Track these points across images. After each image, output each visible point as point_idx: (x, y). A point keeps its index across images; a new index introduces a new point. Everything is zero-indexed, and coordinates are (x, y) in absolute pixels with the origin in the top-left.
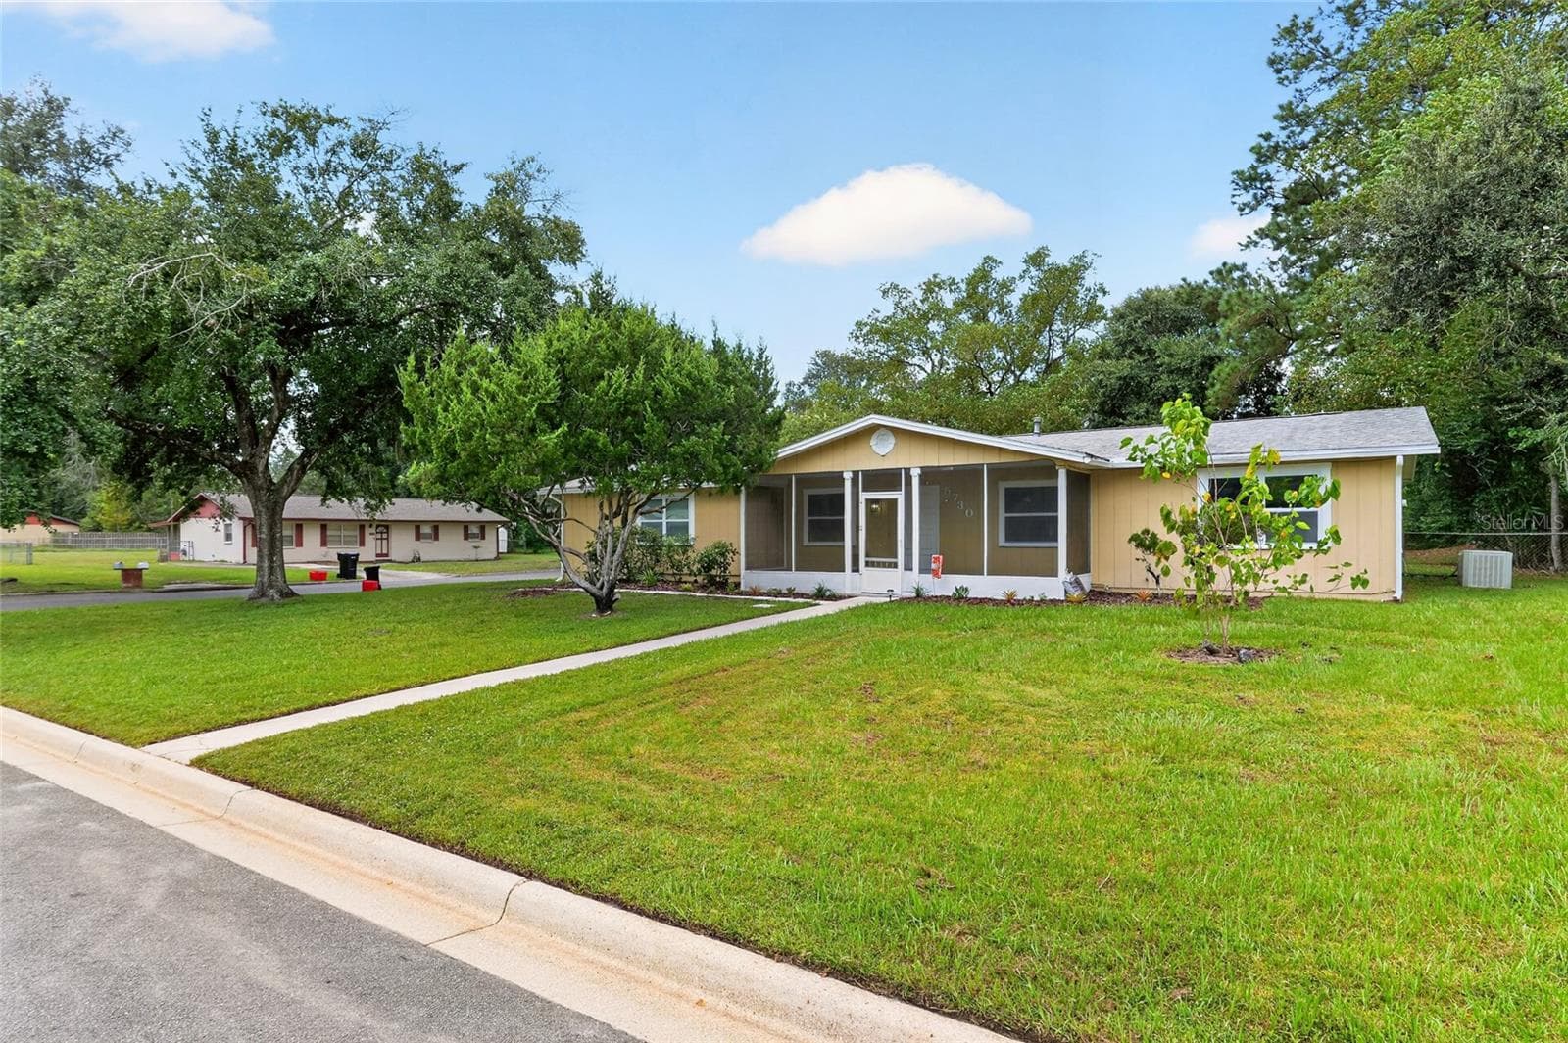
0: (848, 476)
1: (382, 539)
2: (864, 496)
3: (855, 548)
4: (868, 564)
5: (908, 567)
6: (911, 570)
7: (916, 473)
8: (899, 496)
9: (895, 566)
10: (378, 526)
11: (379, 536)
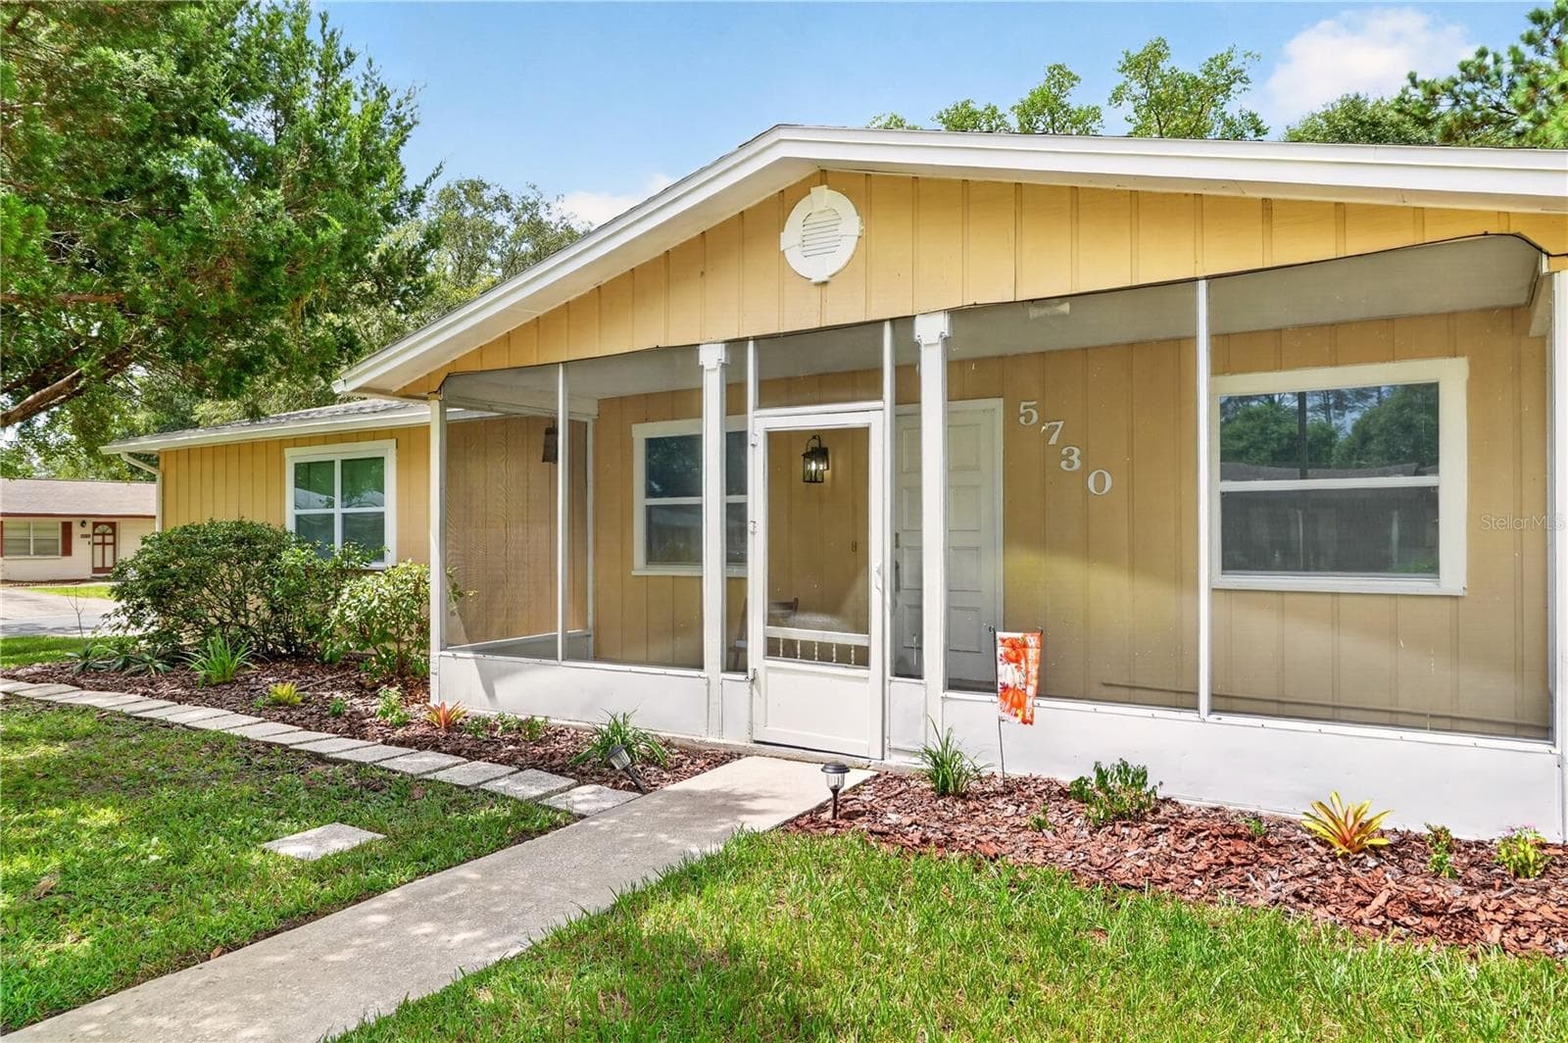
0: (712, 358)
1: (104, 544)
2: (761, 422)
3: (735, 590)
4: (773, 648)
5: (907, 666)
6: (917, 674)
7: (931, 331)
8: (874, 417)
9: (862, 658)
10: (96, 525)
11: (99, 539)
